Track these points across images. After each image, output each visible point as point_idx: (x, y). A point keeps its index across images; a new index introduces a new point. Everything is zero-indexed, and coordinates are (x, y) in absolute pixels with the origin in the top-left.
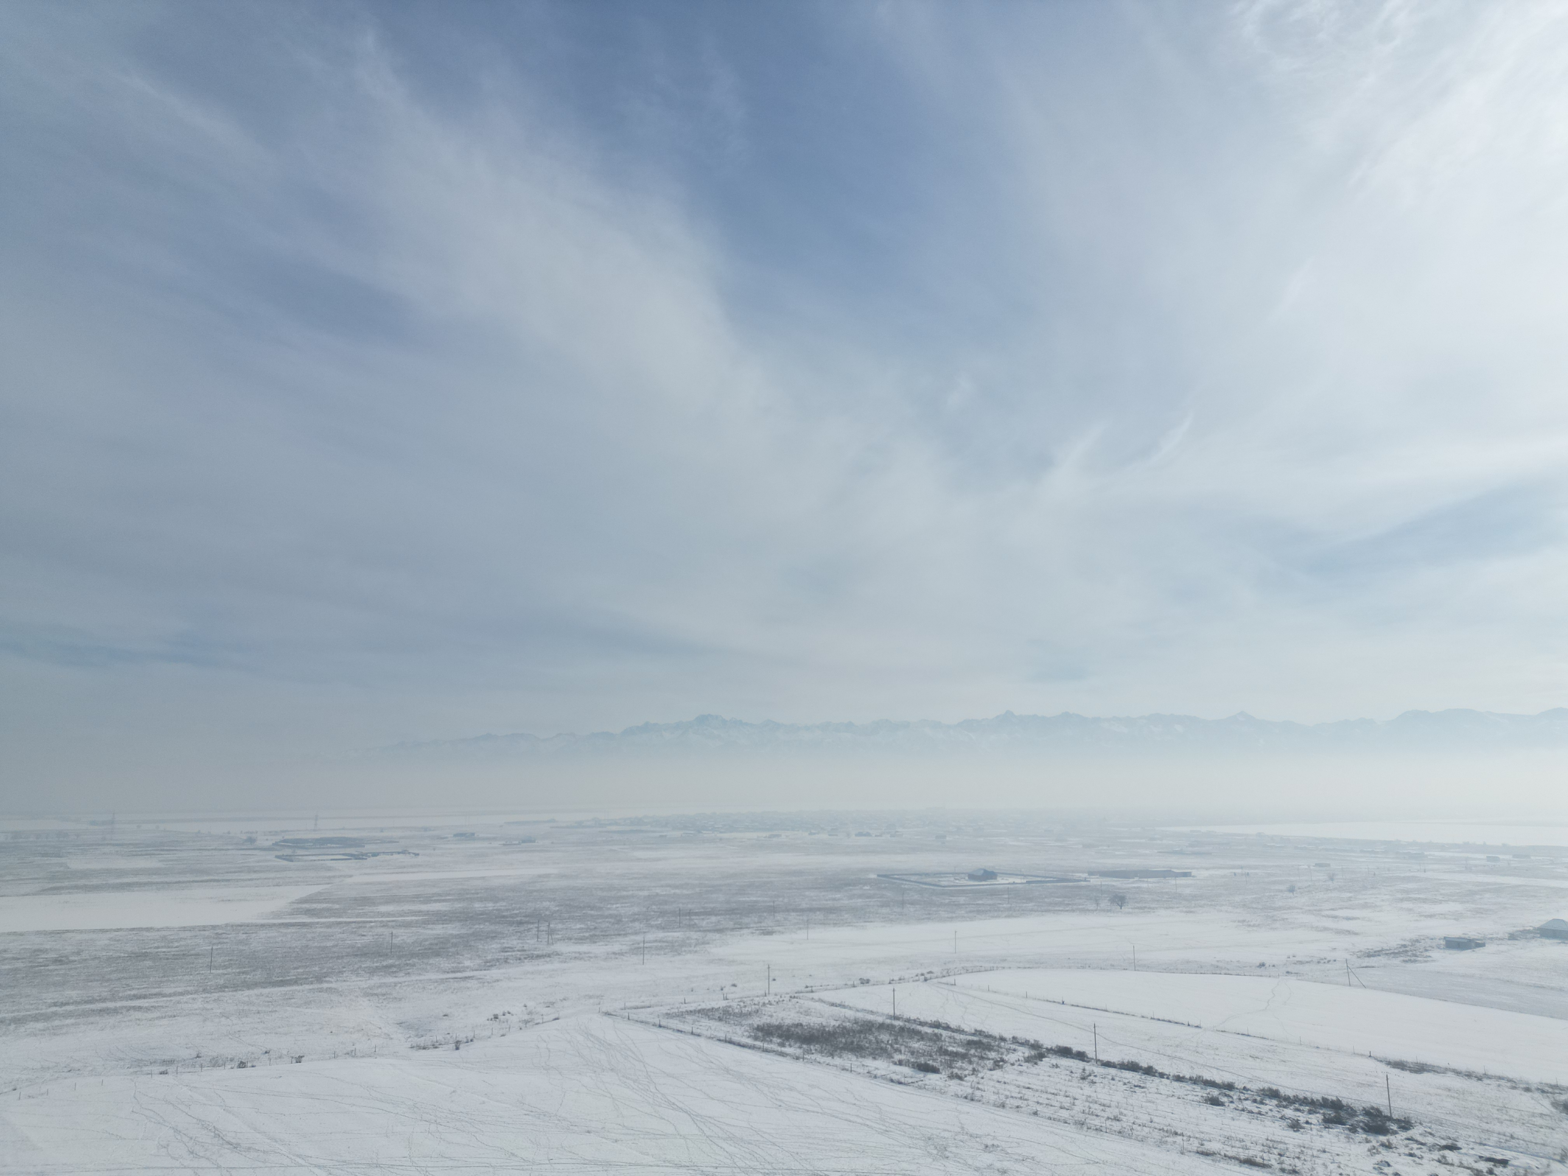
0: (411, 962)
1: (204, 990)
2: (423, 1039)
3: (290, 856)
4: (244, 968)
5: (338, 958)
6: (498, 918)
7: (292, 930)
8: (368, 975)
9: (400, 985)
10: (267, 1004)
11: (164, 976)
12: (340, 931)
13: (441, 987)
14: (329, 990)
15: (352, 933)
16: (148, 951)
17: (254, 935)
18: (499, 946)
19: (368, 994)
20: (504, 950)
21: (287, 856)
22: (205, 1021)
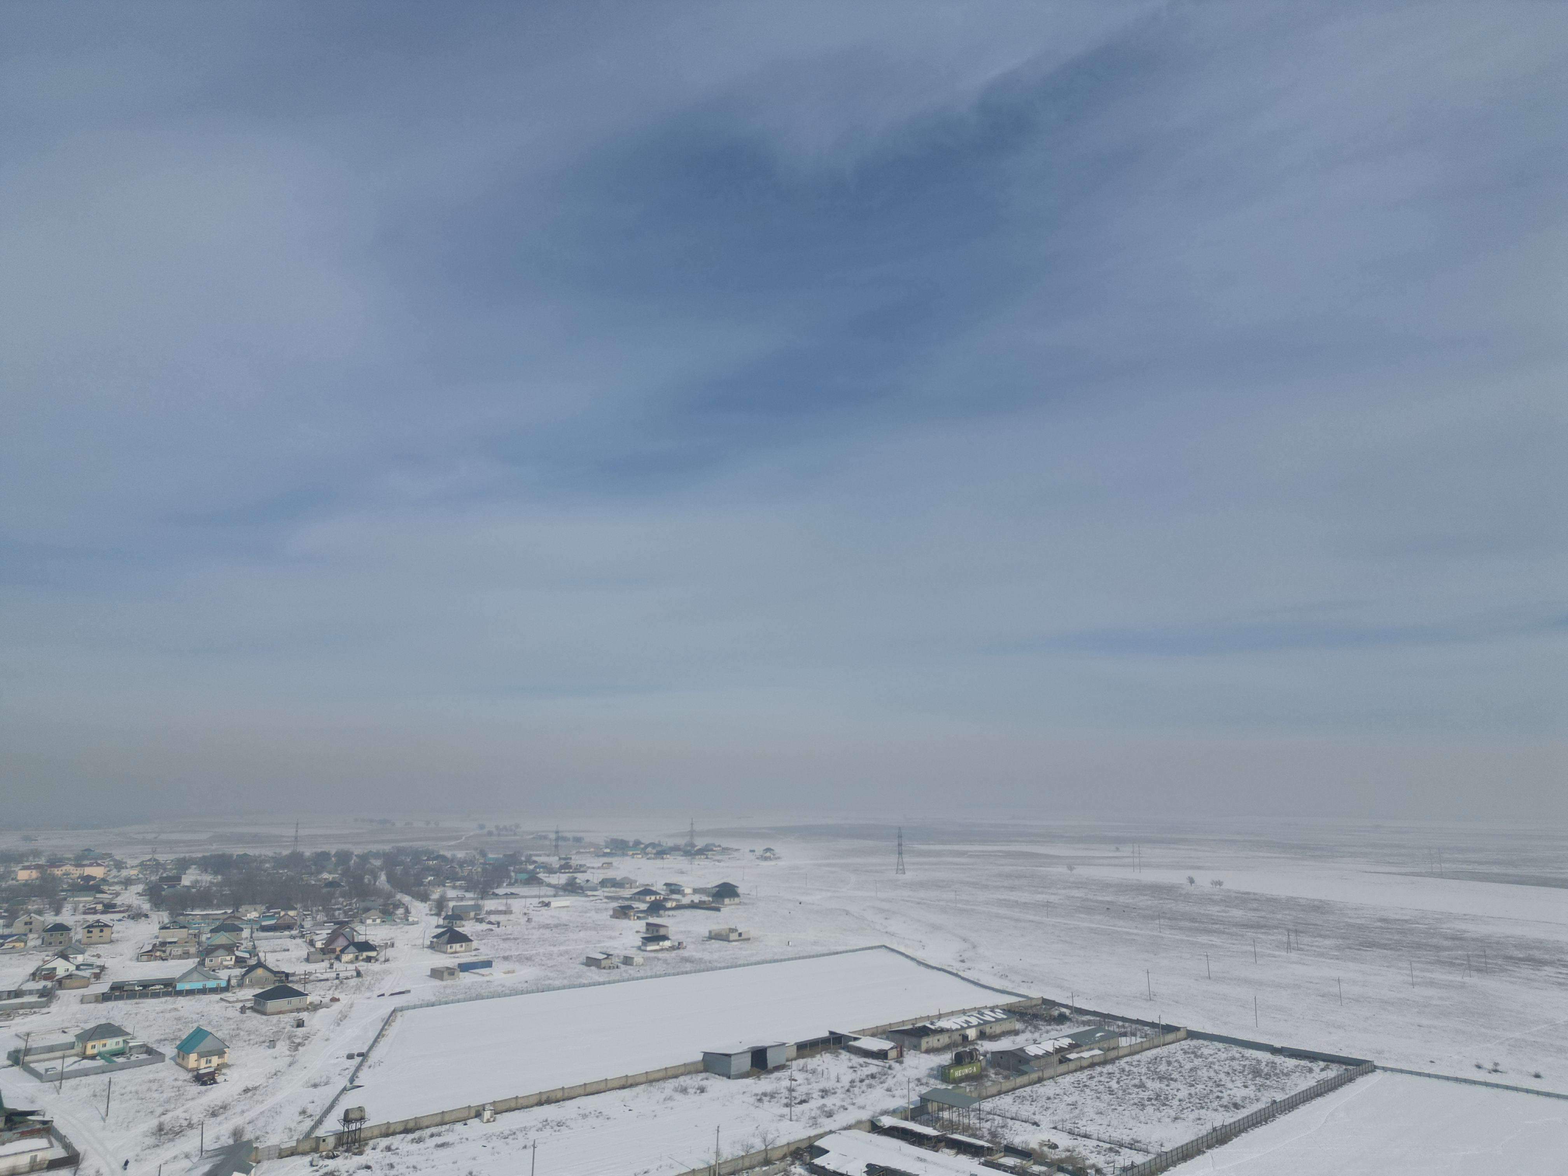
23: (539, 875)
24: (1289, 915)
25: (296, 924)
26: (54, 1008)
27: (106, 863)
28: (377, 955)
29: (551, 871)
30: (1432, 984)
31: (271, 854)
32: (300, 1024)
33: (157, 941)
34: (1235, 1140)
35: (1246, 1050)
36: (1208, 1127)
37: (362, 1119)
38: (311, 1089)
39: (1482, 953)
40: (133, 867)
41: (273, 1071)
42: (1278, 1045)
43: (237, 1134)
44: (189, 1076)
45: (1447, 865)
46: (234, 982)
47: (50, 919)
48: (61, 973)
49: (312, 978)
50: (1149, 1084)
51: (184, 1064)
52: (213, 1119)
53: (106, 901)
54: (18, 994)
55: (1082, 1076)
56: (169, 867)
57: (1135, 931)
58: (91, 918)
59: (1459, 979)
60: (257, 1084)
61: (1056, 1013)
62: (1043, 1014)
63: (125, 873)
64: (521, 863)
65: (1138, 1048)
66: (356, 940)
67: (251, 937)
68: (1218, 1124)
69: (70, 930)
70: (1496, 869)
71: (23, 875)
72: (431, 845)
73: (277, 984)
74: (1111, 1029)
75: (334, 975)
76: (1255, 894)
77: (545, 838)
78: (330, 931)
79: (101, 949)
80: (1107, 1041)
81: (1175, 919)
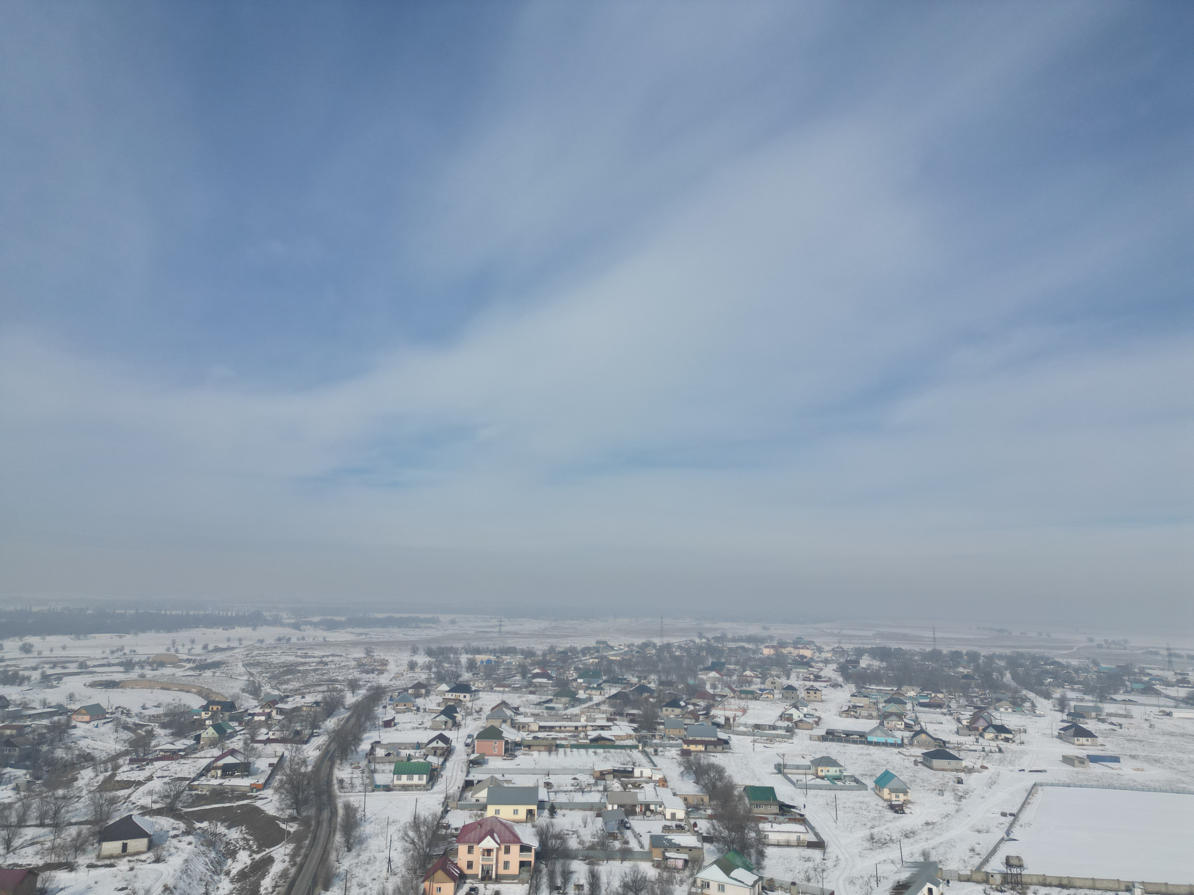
23: (1155, 687)
25: (944, 704)
26: (795, 740)
27: (812, 648)
28: (1014, 737)
29: (1167, 684)
31: (918, 650)
32: (960, 782)
33: (850, 704)
37: (1021, 866)
38: (976, 833)
40: (828, 651)
41: (945, 814)
43: (925, 854)
44: (886, 804)
46: (906, 741)
47: (784, 682)
48: (796, 718)
49: (963, 747)
51: (881, 794)
52: (906, 840)
53: (815, 673)
54: (774, 728)
56: (850, 653)
58: (809, 684)
60: (934, 821)
63: (824, 655)
64: (1135, 674)
66: (994, 723)
67: (913, 710)
69: (797, 690)
71: (767, 652)
72: (1047, 653)
73: (938, 748)
75: (980, 748)
77: (1157, 653)
78: (972, 713)
79: (817, 705)
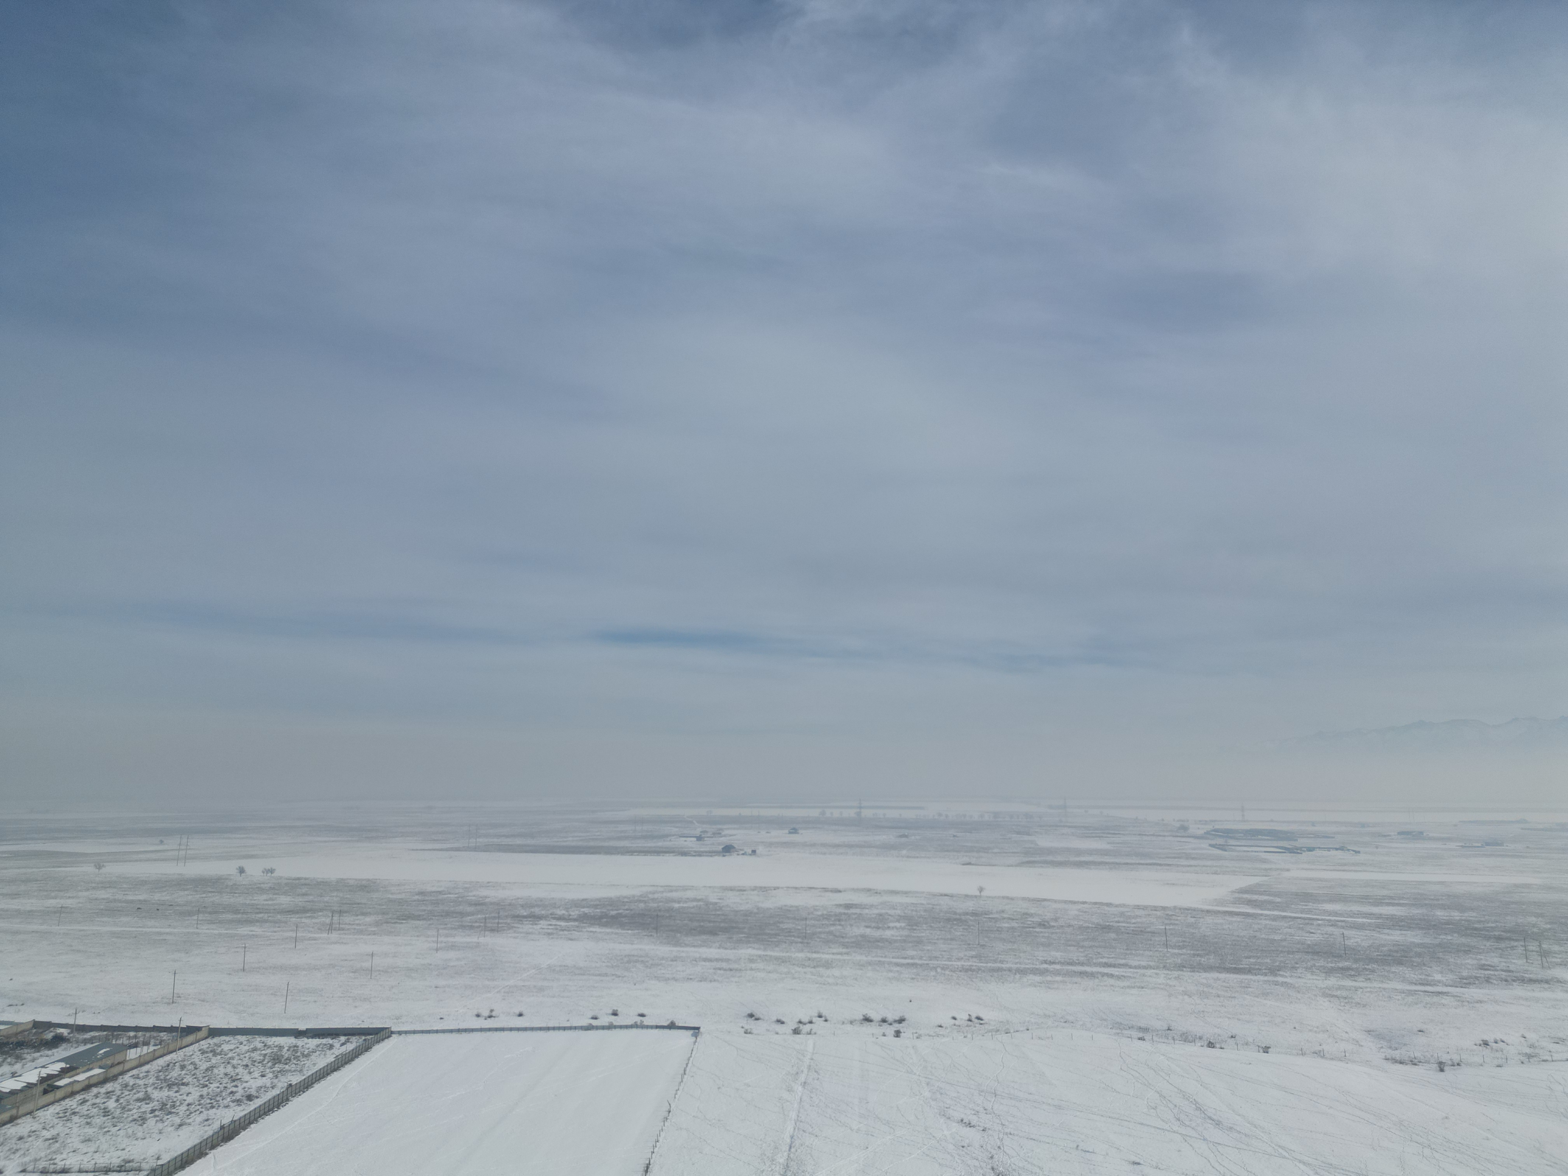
0: (1370, 967)
1: (1164, 967)
2: (1397, 1052)
3: (1222, 845)
4: (1198, 950)
5: (1289, 953)
6: (1468, 929)
7: (1238, 919)
8: (1324, 975)
9: (1361, 990)
10: (1225, 989)
11: (1127, 949)
12: (1286, 925)
13: (1410, 999)
14: (1283, 984)
15: (1299, 928)
16: (1111, 924)
17: (1202, 920)
18: (1475, 962)
19: (1328, 994)
20: (1483, 967)
21: (1220, 845)
22: (1170, 996)
24: (337, 896)
30: (453, 947)
34: (243, 1133)
35: (269, 1039)
36: (216, 1126)
39: (496, 915)
42: (302, 1027)
45: (481, 840)
50: (156, 1094)
55: (71, 1103)
57: (168, 930)
59: (475, 939)
61: (49, 1036)
62: (32, 1040)
65: (148, 1058)
68: (226, 1121)
70: (518, 841)
74: (120, 1042)
76: (306, 879)
80: (111, 1057)
81: (216, 912)
